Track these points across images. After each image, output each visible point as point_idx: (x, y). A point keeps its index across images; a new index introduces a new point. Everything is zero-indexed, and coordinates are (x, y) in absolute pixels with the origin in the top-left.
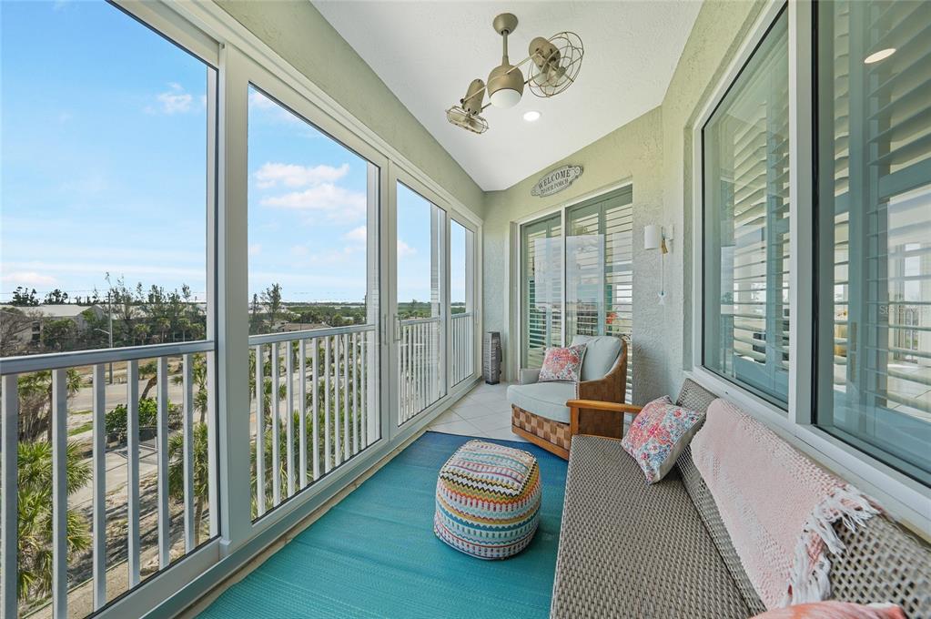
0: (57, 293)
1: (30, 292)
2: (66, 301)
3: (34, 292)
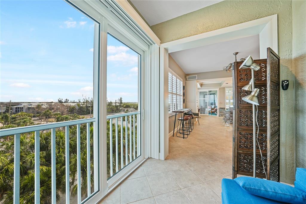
0: (67, 100)
1: (61, 100)
2: (68, 102)
3: (62, 99)
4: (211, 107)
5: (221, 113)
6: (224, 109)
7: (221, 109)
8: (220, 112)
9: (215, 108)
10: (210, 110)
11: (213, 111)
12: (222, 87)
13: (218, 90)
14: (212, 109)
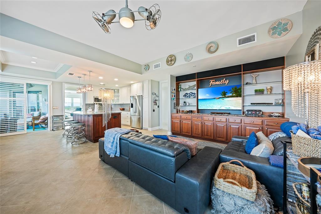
4: (32, 115)
5: (55, 125)
6: (61, 117)
7: (55, 117)
8: (53, 123)
9: (40, 116)
10: (30, 119)
11: (36, 122)
12: (57, 80)
13: (49, 84)
14: (35, 118)
